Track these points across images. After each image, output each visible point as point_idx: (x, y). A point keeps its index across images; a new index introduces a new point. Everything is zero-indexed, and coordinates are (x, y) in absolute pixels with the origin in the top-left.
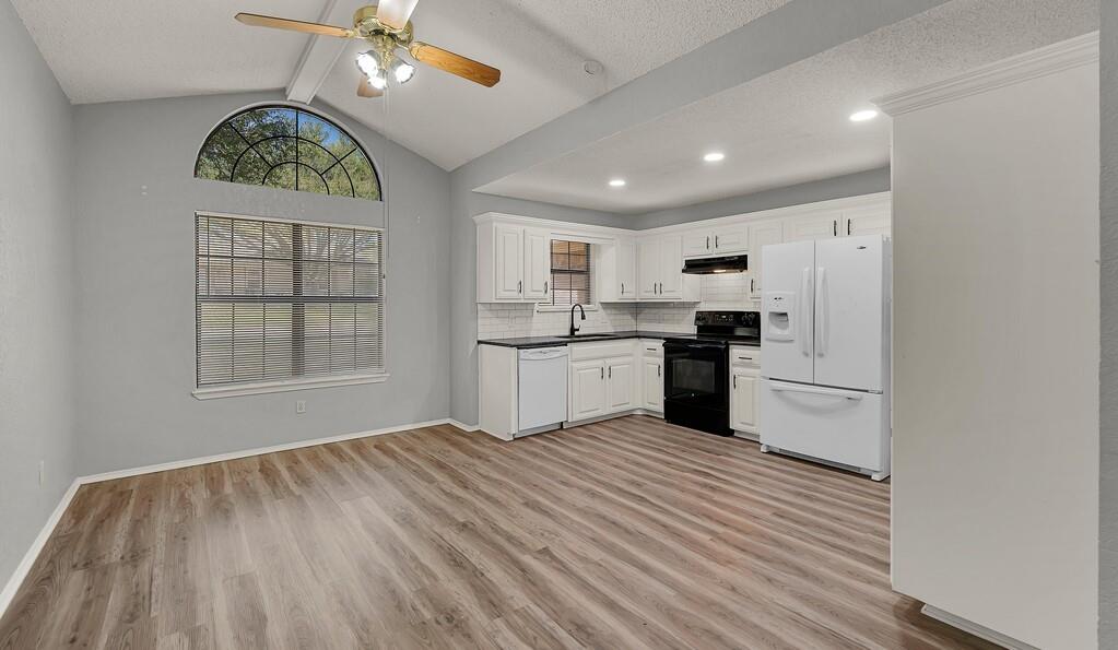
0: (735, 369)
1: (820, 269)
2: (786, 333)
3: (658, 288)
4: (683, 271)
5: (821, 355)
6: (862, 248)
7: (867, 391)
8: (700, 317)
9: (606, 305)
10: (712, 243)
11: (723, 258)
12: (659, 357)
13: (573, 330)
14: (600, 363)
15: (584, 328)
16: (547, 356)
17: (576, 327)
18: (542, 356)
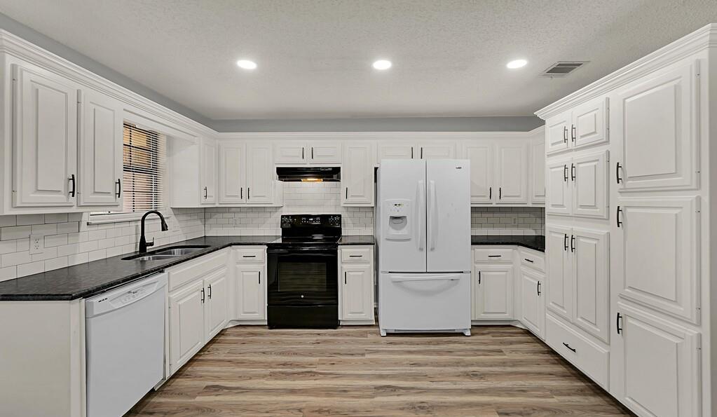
0: (345, 266)
2: (404, 232)
3: (246, 193)
5: (432, 249)
7: (462, 272)
10: (308, 154)
12: (260, 263)
13: (143, 244)
16: (139, 296)
17: (148, 240)
18: (132, 299)
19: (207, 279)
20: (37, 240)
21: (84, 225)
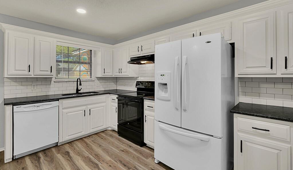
0: (146, 112)
1: (184, 57)
2: (167, 96)
3: (120, 70)
4: (129, 62)
5: (185, 110)
6: (208, 42)
8: (138, 83)
9: (99, 79)
10: (140, 49)
11: (145, 56)
12: (116, 103)
13: (78, 90)
14: (84, 108)
15: (84, 89)
16: (41, 108)
18: (36, 108)
19: (90, 107)
20: (34, 86)
21: (52, 82)
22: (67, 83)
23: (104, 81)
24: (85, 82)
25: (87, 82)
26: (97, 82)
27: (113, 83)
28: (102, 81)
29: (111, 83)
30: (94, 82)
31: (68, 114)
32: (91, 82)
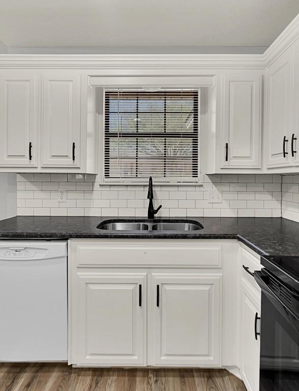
3: (289, 145)
9: (217, 178)
13: (152, 211)
14: (138, 276)
20: (62, 193)
21: (96, 186)
22: (128, 189)
23: (233, 187)
24: (176, 189)
25: (180, 189)
26: (211, 189)
27: (268, 197)
28: (226, 188)
29: (258, 196)
30: (201, 189)
31: (92, 287)
32: (193, 189)
